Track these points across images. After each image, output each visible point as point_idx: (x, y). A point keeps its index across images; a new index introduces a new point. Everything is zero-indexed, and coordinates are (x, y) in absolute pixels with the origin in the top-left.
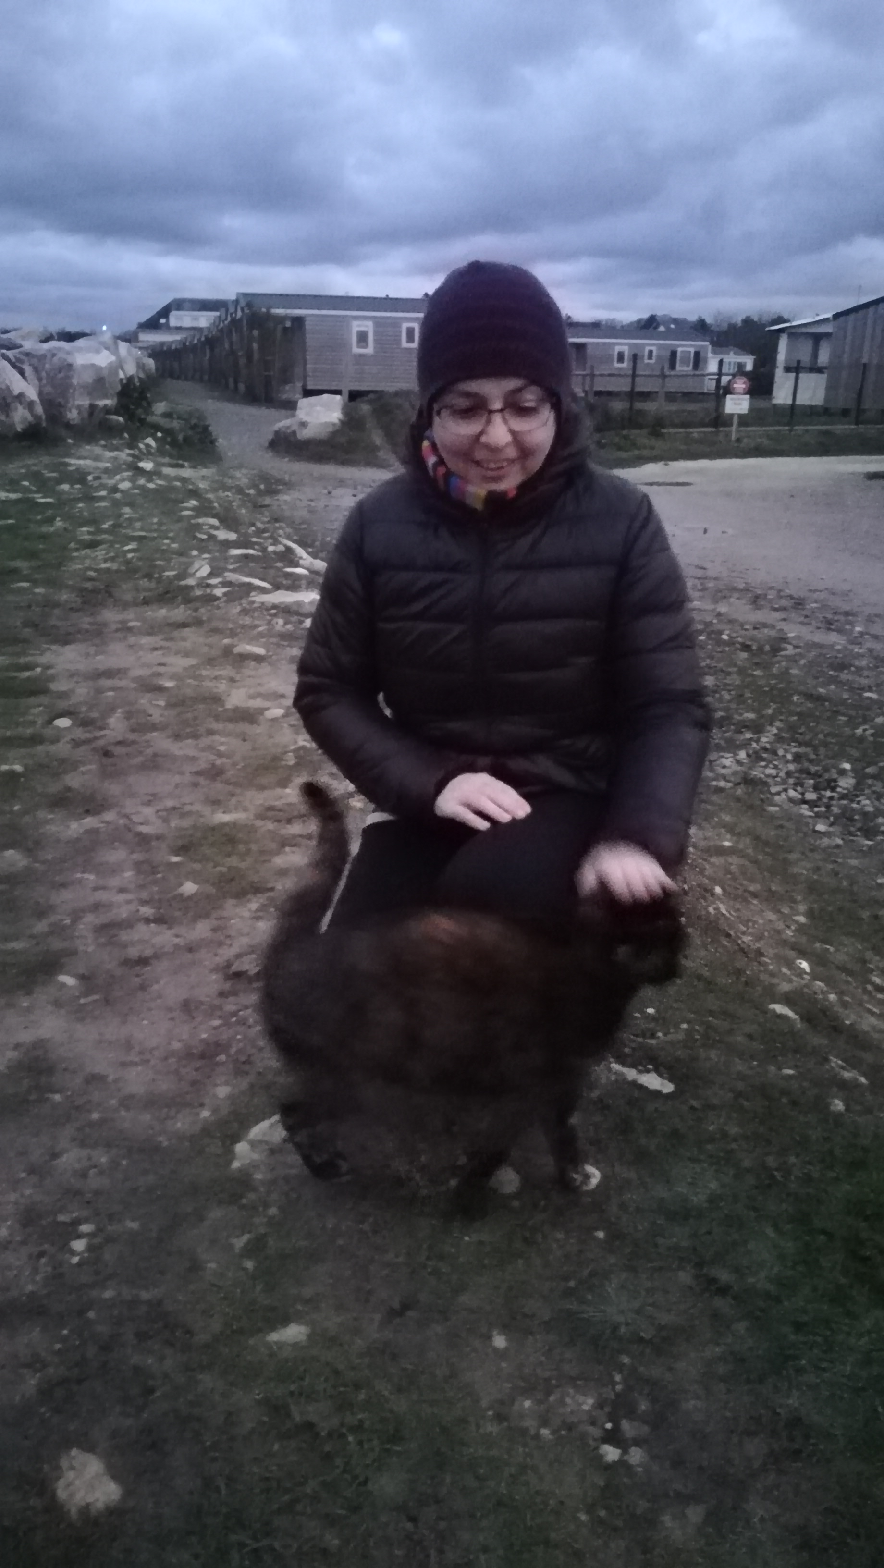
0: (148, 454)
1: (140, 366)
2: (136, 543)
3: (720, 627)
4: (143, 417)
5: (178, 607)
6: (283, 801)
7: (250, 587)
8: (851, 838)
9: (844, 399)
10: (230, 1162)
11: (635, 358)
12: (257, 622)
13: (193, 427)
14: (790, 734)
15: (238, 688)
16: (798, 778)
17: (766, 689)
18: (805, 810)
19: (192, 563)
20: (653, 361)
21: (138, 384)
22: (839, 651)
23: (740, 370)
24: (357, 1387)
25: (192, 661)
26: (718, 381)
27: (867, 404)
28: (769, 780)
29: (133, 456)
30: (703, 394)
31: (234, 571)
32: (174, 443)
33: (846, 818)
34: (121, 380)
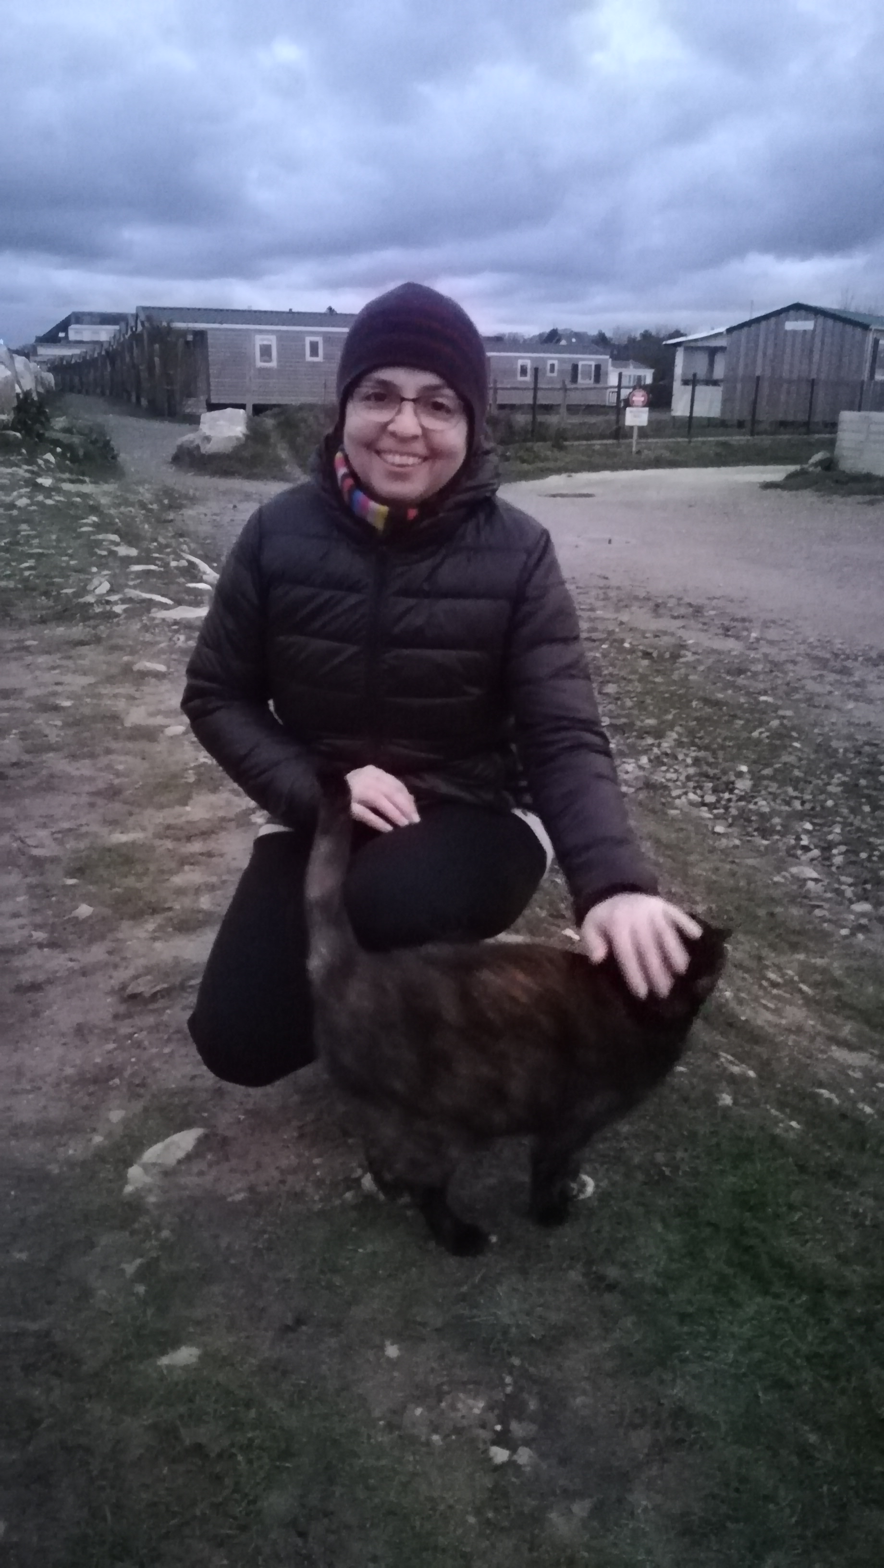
0: (48, 470)
1: (39, 381)
2: (34, 561)
3: (621, 636)
4: (41, 432)
5: (77, 625)
6: (183, 819)
7: (150, 603)
8: (749, 838)
9: (741, 411)
10: (121, 1188)
11: (536, 370)
12: (158, 639)
13: (94, 442)
14: (691, 739)
15: (138, 706)
16: (697, 782)
17: (667, 695)
18: (705, 813)
19: (91, 580)
20: (555, 374)
21: (36, 398)
22: (735, 656)
23: (639, 384)
24: (248, 1405)
25: (90, 680)
26: (619, 393)
27: (761, 416)
28: (670, 784)
29: (32, 472)
30: (604, 406)
31: (135, 587)
32: (74, 459)
33: (744, 817)
34: (18, 395)
